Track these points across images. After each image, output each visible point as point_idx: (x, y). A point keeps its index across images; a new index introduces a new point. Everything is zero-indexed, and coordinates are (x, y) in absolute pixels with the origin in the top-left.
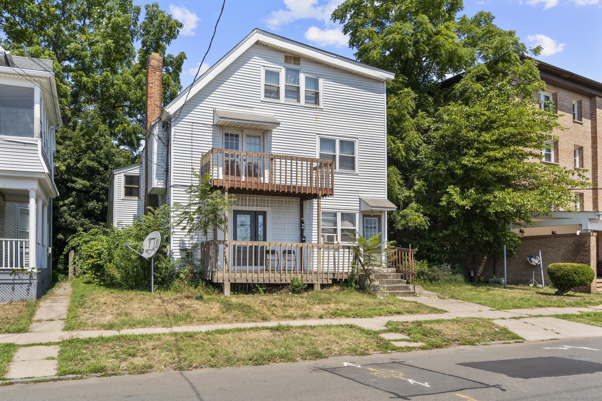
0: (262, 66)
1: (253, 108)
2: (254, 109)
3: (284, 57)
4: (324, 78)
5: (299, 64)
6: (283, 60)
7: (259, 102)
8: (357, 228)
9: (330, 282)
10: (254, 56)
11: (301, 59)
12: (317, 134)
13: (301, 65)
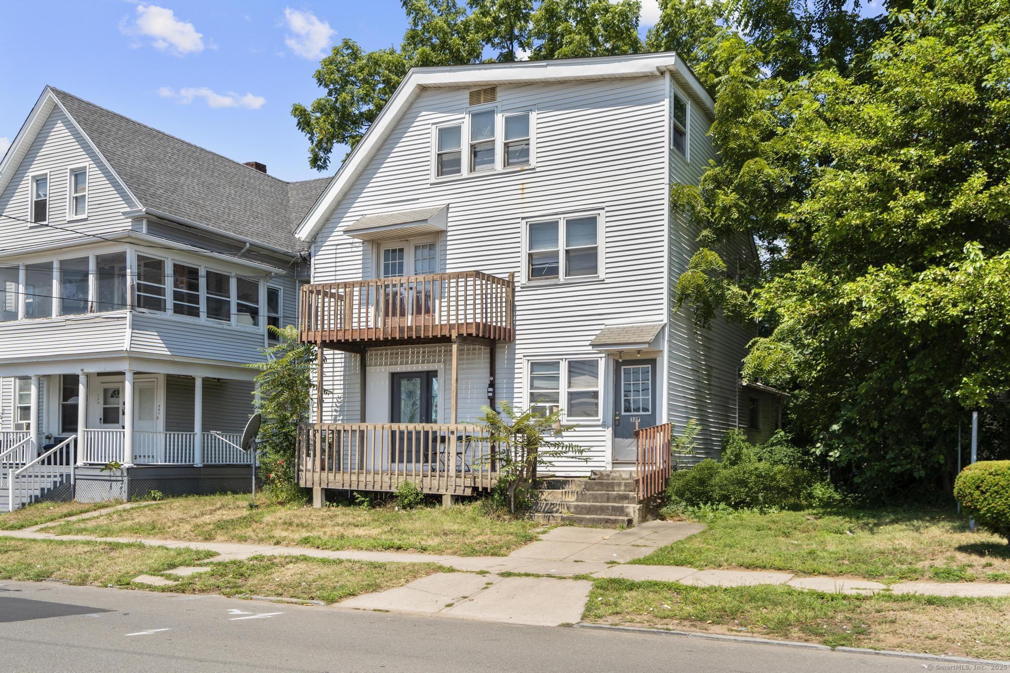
0: (433, 124)
1: (418, 199)
2: (420, 201)
3: (468, 96)
4: (538, 109)
5: (493, 99)
6: (468, 101)
7: (428, 186)
8: (601, 389)
9: (468, 492)
10: (421, 112)
11: (498, 89)
12: (523, 218)
13: (498, 99)
